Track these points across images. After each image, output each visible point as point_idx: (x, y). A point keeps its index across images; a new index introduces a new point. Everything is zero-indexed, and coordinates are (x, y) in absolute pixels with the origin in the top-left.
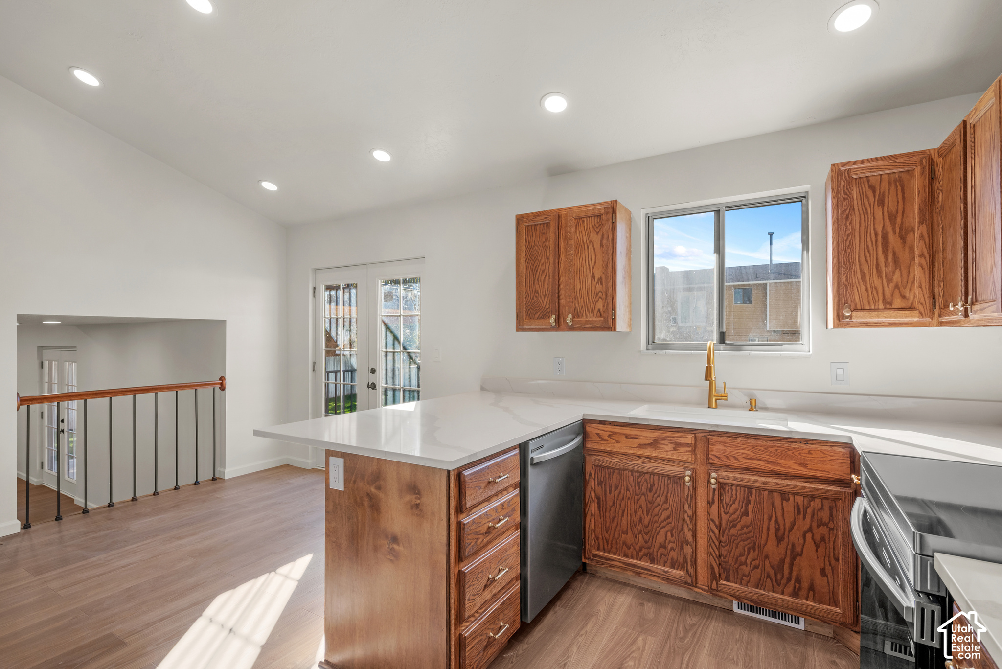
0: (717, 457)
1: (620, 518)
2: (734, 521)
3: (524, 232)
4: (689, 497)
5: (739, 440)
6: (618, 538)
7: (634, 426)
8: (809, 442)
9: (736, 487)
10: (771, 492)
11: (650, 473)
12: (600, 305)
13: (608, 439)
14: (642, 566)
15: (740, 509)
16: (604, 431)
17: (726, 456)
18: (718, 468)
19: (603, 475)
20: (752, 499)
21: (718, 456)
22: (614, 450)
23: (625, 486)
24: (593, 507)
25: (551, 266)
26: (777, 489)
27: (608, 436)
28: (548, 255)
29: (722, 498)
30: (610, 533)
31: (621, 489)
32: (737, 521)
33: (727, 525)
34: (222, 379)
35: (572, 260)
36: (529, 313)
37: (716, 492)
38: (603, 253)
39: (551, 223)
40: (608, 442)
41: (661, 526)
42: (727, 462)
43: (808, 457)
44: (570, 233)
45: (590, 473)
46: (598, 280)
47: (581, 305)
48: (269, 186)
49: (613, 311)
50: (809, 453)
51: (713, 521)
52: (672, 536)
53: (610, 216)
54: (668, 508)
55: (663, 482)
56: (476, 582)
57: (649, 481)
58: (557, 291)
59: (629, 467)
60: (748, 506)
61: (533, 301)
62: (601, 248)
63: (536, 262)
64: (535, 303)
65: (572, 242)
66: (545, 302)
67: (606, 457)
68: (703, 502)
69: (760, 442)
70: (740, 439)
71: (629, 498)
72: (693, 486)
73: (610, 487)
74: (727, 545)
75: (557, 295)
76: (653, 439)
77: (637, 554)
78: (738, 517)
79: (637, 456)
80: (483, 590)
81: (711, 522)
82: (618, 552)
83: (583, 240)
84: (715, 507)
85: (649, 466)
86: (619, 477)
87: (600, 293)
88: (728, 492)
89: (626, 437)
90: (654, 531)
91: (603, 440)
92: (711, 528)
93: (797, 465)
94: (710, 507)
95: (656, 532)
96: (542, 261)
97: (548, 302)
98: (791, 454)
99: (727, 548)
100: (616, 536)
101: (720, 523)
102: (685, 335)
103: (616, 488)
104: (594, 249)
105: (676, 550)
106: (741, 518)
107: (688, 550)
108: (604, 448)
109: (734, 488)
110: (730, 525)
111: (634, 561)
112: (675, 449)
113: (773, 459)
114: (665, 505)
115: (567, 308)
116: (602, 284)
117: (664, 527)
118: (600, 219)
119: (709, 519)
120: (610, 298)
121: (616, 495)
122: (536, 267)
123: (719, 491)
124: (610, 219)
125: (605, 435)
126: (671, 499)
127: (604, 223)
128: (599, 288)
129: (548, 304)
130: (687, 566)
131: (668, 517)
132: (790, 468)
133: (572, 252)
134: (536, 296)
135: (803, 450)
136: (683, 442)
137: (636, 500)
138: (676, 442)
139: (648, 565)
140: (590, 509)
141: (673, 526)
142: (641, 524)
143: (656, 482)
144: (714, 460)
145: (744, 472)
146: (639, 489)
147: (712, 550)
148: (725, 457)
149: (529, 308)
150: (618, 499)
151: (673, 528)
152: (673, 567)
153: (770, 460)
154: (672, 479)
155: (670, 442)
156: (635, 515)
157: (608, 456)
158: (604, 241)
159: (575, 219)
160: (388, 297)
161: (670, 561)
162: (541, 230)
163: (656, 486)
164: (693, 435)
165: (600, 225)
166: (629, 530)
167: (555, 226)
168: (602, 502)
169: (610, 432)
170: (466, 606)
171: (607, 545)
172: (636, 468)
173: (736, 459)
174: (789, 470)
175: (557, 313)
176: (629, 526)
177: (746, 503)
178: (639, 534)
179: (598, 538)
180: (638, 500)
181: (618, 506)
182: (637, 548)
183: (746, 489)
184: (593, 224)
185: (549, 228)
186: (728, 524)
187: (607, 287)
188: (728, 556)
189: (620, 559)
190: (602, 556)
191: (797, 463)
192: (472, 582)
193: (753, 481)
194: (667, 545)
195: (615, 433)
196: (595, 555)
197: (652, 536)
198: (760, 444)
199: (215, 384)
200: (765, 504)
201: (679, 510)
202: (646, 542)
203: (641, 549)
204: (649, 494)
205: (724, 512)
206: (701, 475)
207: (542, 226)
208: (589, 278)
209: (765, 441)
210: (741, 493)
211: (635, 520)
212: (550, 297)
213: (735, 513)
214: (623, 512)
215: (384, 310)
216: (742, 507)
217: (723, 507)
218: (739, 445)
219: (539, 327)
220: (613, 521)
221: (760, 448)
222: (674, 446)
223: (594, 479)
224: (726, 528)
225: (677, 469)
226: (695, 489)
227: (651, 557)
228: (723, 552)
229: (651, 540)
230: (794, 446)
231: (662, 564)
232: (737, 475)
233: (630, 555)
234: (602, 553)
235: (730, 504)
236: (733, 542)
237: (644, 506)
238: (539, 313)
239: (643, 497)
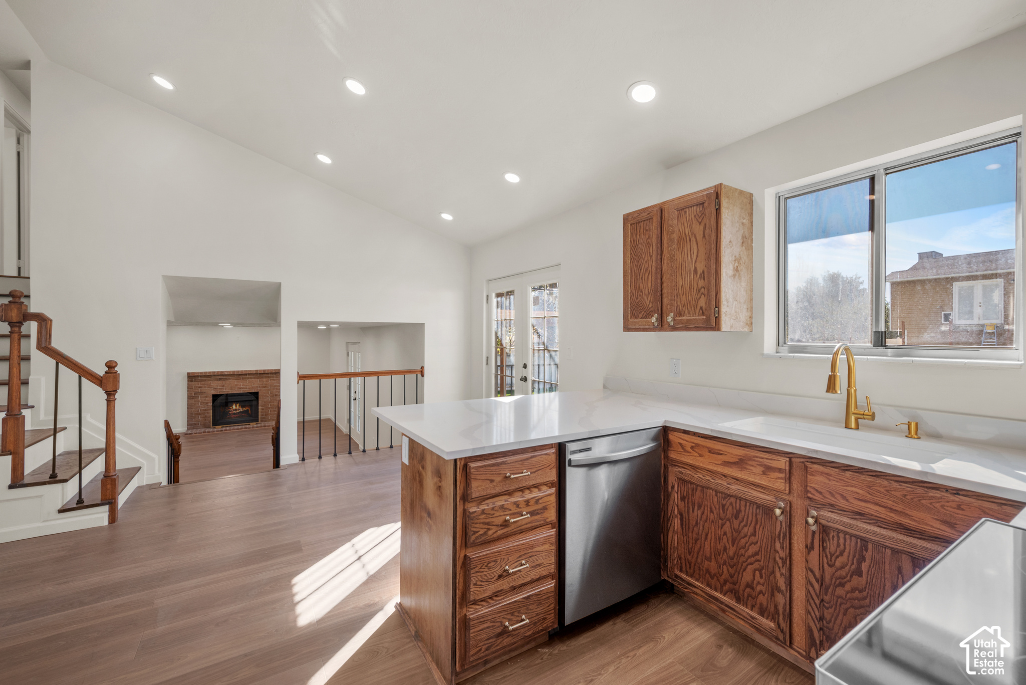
0: (817, 490)
1: (703, 542)
2: (841, 578)
3: (630, 231)
4: (782, 535)
5: (848, 474)
6: (702, 563)
7: (720, 440)
8: (960, 493)
9: (845, 535)
10: (895, 552)
11: (736, 497)
12: (702, 302)
13: (691, 451)
14: (726, 603)
15: (849, 564)
16: (686, 441)
17: (830, 493)
18: (820, 506)
19: (686, 489)
20: (868, 555)
21: (819, 490)
22: (696, 464)
23: (709, 507)
24: (676, 523)
25: (654, 263)
26: (905, 549)
27: (691, 448)
28: (651, 251)
29: (825, 545)
30: (693, 555)
31: (704, 509)
32: (846, 580)
33: (832, 581)
34: (422, 368)
35: (674, 255)
36: (634, 312)
37: (817, 536)
38: (706, 244)
39: (654, 218)
40: (691, 454)
41: (749, 561)
42: (832, 500)
43: (957, 514)
44: (672, 226)
45: (673, 485)
46: (701, 274)
47: (683, 303)
48: (447, 217)
49: (717, 309)
50: (959, 507)
51: (812, 571)
52: (761, 577)
53: (714, 202)
54: (757, 543)
55: (751, 511)
56: (486, 570)
57: (734, 505)
58: (659, 289)
59: (712, 486)
60: (861, 563)
61: (637, 301)
62: (704, 239)
63: (640, 261)
64: (639, 302)
65: (675, 236)
66: (648, 301)
67: (690, 470)
68: (801, 545)
69: (879, 481)
70: (850, 473)
71: (713, 521)
72: (786, 523)
73: (693, 505)
74: (832, 607)
75: (659, 293)
76: (739, 457)
77: (722, 587)
78: (847, 575)
79: (723, 475)
80: (497, 579)
81: (810, 573)
82: (701, 579)
83: (685, 232)
84: (815, 554)
85: (735, 488)
86: (702, 494)
87: (703, 289)
88: (833, 540)
89: (710, 452)
90: (740, 565)
91: (686, 451)
92: (809, 579)
93: (938, 522)
94: (809, 553)
95: (743, 567)
96: (646, 259)
97: (652, 301)
98: (929, 505)
99: (831, 610)
100: (699, 560)
101: (823, 577)
102: (826, 335)
103: (699, 507)
104: (696, 241)
105: (766, 595)
106: (851, 576)
107: (781, 599)
108: (686, 461)
109: (841, 535)
110: (835, 583)
111: (717, 594)
112: (764, 473)
113: (899, 507)
114: (753, 537)
115: (669, 306)
116: (704, 279)
117: (751, 564)
118: (703, 207)
119: (807, 567)
120: (713, 294)
121: (699, 515)
122: (640, 265)
123: (821, 535)
124: (713, 206)
125: (688, 447)
126: (760, 532)
127: (706, 211)
128: (701, 283)
129: (651, 304)
130: (778, 619)
131: (757, 554)
132: (926, 524)
133: (674, 246)
134: (640, 295)
135: (948, 502)
136: (775, 466)
137: (720, 525)
138: (765, 465)
139: (732, 603)
140: (673, 525)
141: (762, 565)
142: (725, 554)
143: (743, 508)
144: (814, 495)
145: (857, 517)
146: (724, 513)
147: (810, 608)
148: (828, 493)
149: (634, 308)
150: (701, 520)
151: (763, 568)
152: (762, 613)
153: (894, 508)
154: (761, 508)
155: (758, 463)
156: (720, 542)
157: (691, 469)
158: (707, 232)
159: (677, 211)
160: (536, 301)
161: (758, 606)
162: (645, 226)
163: (743, 513)
164: (788, 459)
165: (703, 214)
166: (713, 557)
167: (658, 221)
168: (684, 519)
169: (693, 443)
170: (471, 590)
171: (690, 568)
172: (720, 488)
173: (844, 498)
174: (925, 527)
175: (660, 312)
176: (713, 553)
177: (858, 560)
178: (723, 565)
179: (680, 558)
180: (723, 525)
181: (701, 528)
182: (722, 580)
183: (859, 540)
184: (695, 214)
185: (652, 224)
186: (834, 580)
187: (709, 282)
188: (833, 621)
189: (703, 588)
190: (683, 578)
191: (937, 520)
192: (481, 568)
193: (868, 532)
194: (755, 586)
195: (698, 445)
196: (676, 576)
197: (738, 571)
198: (879, 483)
199: (417, 371)
200: (887, 567)
201: (769, 547)
202: (732, 576)
203: (725, 582)
204: (735, 521)
205: (828, 563)
206: (799, 511)
207: (645, 222)
208: (691, 273)
209: (886, 479)
210: (851, 545)
211: (719, 547)
212: (653, 296)
213: (842, 568)
214: (707, 535)
215: (533, 312)
216: (853, 564)
217: (827, 557)
218: (849, 481)
219: (643, 327)
220: (695, 543)
221: (879, 489)
222: (764, 469)
223: (677, 493)
224: (830, 585)
225: (767, 498)
226: (790, 526)
227: (737, 595)
228: (825, 614)
229: (736, 575)
230: (932, 493)
231: (749, 607)
232: (846, 520)
233: (713, 587)
234: (684, 576)
235: (835, 555)
236: (840, 605)
237: (729, 535)
238: (643, 313)
239: (728, 522)
